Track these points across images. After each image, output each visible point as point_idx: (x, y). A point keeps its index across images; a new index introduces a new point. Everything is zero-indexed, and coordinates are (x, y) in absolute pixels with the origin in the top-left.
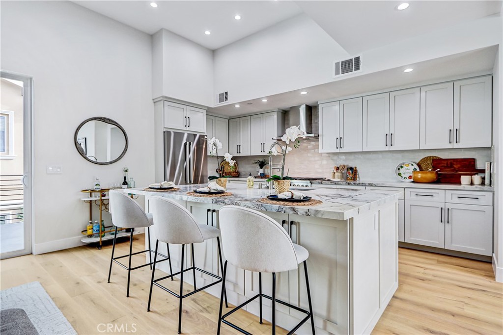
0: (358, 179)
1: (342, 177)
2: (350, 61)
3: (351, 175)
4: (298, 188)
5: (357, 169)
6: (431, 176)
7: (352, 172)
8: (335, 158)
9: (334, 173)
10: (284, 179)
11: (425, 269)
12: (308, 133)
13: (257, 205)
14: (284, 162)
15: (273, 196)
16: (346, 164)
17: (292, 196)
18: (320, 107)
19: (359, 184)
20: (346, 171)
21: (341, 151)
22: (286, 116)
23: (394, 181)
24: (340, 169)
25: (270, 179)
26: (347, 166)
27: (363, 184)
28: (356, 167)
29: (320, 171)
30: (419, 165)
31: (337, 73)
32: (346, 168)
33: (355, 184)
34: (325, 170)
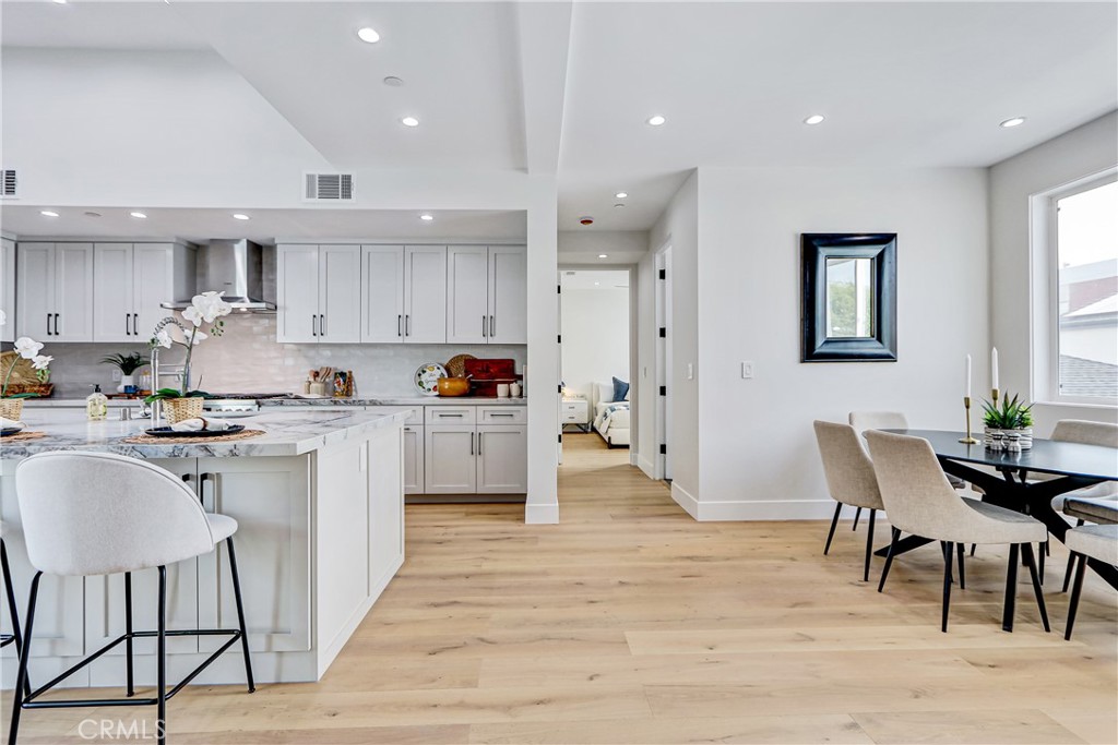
0: (354, 393)
1: (325, 391)
2: (334, 179)
3: (342, 387)
4: (229, 414)
5: (353, 374)
6: (460, 385)
7: (344, 381)
8: (312, 353)
9: (310, 383)
10: (189, 395)
11: (446, 527)
12: (252, 301)
13: (122, 448)
14: (188, 362)
15: (160, 429)
16: (332, 366)
17: (205, 426)
18: (280, 251)
19: (354, 403)
20: (332, 378)
21: (323, 340)
22: (197, 257)
23: (413, 395)
24: (321, 375)
25: (153, 397)
26: (336, 369)
27: (361, 403)
28: (350, 372)
29: (281, 379)
30: (447, 368)
31: (310, 194)
32: (332, 373)
33: (346, 402)
34: (292, 376)
